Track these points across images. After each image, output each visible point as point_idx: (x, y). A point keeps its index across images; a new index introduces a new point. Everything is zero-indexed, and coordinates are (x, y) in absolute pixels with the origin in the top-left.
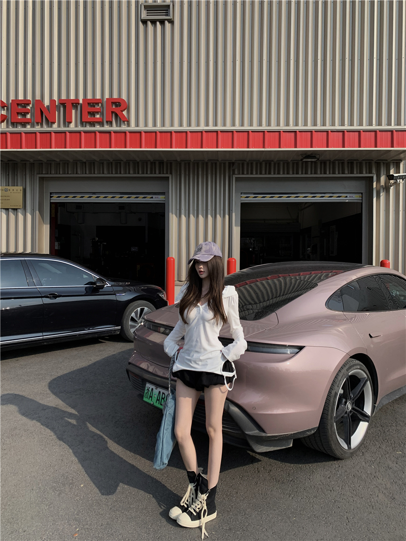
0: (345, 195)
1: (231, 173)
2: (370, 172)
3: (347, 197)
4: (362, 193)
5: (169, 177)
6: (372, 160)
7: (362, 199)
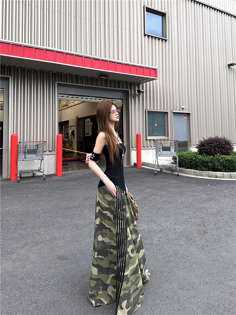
0: (115, 100)
1: (54, 80)
2: (127, 88)
3: (115, 101)
5: (9, 78)
6: (128, 82)
7: (123, 102)
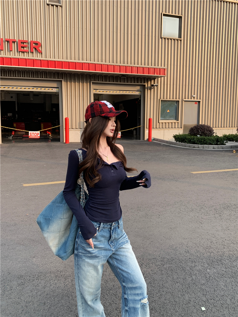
0: (135, 92)
1: (90, 80)
4: (141, 91)
5: (62, 81)
6: (145, 78)
7: (141, 94)
